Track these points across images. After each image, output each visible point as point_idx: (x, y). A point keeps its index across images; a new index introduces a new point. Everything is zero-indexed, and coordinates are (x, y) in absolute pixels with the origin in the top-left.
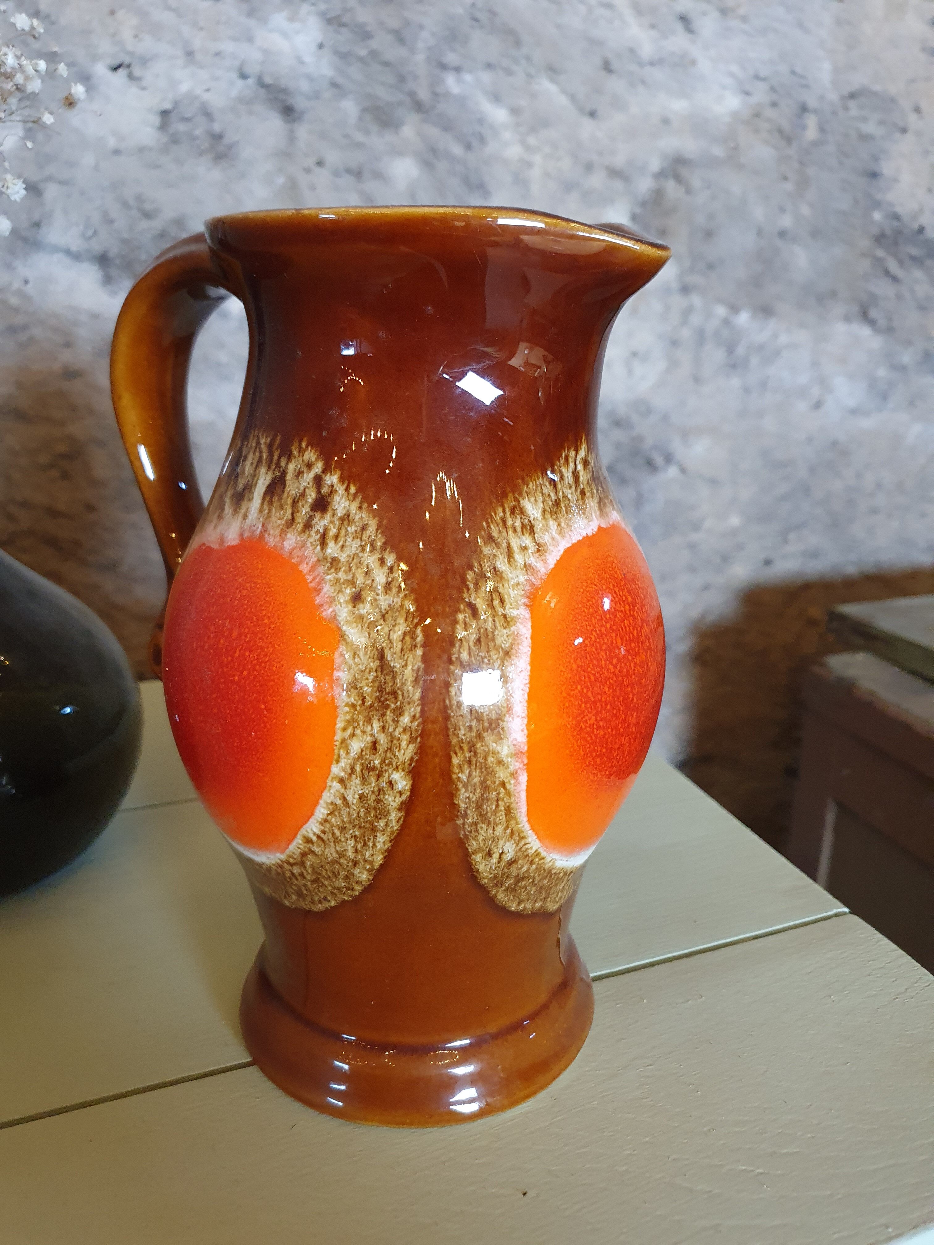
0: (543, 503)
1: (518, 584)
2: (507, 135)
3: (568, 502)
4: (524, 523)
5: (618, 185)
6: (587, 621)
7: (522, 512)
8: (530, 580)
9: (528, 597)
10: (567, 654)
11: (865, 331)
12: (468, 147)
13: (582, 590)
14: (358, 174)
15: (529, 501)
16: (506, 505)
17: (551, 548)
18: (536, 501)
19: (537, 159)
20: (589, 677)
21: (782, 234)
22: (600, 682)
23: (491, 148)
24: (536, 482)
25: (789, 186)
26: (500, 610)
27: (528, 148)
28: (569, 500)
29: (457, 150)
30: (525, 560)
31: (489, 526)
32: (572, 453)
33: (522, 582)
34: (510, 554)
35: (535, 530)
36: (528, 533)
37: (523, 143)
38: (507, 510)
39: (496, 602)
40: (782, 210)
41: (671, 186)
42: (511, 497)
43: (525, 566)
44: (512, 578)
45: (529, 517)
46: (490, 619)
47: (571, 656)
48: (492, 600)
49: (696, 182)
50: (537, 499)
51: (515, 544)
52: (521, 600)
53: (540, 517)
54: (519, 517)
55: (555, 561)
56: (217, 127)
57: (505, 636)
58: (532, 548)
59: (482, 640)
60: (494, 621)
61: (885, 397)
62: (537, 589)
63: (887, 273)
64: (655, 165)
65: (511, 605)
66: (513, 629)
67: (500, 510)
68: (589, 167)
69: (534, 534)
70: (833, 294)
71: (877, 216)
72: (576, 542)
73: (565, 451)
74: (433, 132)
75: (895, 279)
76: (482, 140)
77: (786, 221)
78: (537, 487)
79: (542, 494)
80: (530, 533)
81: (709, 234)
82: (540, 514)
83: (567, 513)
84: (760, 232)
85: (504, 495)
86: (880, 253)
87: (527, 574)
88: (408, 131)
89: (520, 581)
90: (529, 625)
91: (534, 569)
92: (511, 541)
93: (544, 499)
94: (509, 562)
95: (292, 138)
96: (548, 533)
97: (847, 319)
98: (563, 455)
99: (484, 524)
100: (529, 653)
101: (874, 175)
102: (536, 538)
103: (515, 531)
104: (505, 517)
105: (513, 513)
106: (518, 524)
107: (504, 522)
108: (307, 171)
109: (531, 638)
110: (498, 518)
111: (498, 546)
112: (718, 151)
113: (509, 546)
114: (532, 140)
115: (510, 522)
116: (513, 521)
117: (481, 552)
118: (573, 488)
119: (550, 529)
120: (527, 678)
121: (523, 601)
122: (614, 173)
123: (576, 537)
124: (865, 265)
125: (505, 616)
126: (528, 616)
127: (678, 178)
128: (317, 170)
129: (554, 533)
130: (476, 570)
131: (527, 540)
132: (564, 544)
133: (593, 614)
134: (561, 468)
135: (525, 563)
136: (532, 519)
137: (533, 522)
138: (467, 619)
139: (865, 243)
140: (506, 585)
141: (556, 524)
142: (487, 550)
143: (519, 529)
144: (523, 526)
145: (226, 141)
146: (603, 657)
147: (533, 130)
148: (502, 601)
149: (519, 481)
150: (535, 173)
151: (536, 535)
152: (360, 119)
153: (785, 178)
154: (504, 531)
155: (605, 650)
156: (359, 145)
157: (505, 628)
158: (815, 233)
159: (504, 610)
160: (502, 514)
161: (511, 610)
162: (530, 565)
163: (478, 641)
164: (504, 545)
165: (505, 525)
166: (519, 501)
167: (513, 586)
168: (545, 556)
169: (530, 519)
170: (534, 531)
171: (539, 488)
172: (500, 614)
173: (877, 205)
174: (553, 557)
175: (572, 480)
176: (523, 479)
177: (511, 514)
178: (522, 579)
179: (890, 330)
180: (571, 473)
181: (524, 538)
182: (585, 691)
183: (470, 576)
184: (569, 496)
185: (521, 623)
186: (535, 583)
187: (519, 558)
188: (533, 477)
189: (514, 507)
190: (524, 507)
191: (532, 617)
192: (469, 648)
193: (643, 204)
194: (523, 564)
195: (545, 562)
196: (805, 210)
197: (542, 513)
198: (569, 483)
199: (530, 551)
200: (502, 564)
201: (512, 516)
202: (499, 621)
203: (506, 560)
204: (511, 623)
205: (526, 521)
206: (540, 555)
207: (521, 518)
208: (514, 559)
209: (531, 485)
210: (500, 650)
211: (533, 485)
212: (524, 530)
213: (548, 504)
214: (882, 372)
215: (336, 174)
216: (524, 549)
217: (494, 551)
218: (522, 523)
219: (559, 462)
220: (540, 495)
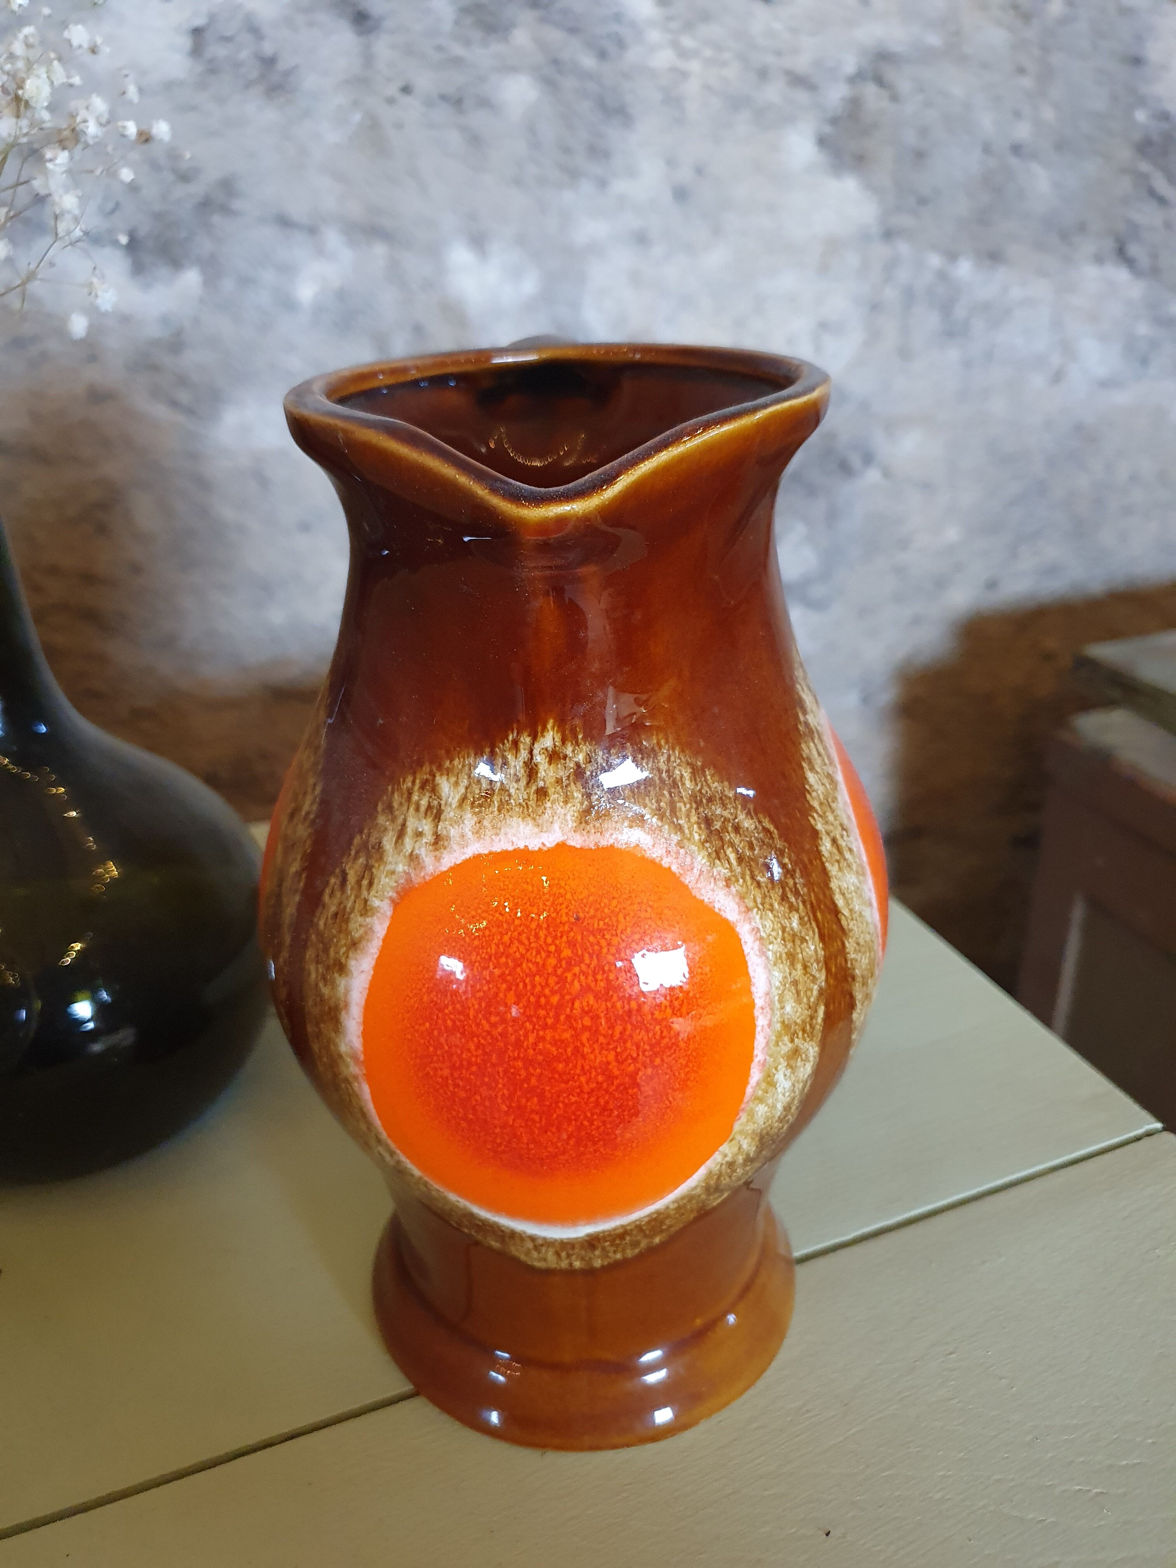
0: (467, 788)
1: (393, 872)
2: (654, 36)
3: (507, 798)
4: (432, 804)
5: (802, 96)
6: (463, 953)
7: (434, 790)
8: (408, 874)
9: (397, 893)
10: (419, 980)
11: (1121, 275)
12: (602, 55)
13: (473, 913)
14: (456, 102)
15: (448, 779)
16: (418, 776)
17: (455, 847)
18: (457, 783)
19: (694, 66)
20: (445, 1021)
21: (1016, 149)
22: (461, 1033)
23: (633, 55)
24: (464, 759)
25: (1027, 82)
26: (365, 893)
27: (683, 54)
28: (510, 795)
29: (588, 61)
30: (414, 848)
31: (393, 793)
32: (526, 739)
33: (399, 872)
34: (401, 834)
35: (442, 817)
36: (431, 818)
37: (675, 45)
38: (418, 781)
39: (365, 882)
40: (1017, 114)
41: (870, 91)
42: (426, 768)
43: (411, 854)
44: (390, 863)
45: (441, 800)
46: (353, 897)
47: (424, 985)
48: (363, 877)
49: (904, 86)
50: (460, 781)
51: (412, 824)
52: (388, 892)
53: (455, 802)
54: (428, 794)
55: (452, 864)
56: (268, 48)
57: (358, 924)
58: (429, 838)
59: (339, 916)
60: (355, 902)
61: (1144, 361)
62: (412, 888)
63: (1152, 193)
64: (850, 66)
65: (377, 892)
66: (368, 920)
67: (410, 779)
68: (763, 74)
69: (439, 822)
70: (1082, 228)
71: (1141, 116)
72: (499, 850)
73: (513, 733)
74: (554, 35)
75: (1162, 201)
76: (621, 44)
77: (1023, 131)
78: (463, 766)
79: (469, 777)
80: (434, 820)
81: (920, 155)
82: (456, 799)
83: (499, 811)
84: (987, 149)
85: (420, 764)
86: (1145, 167)
87: (409, 866)
88: (521, 37)
89: (397, 869)
90: (386, 924)
91: (419, 863)
92: (408, 819)
93: (470, 784)
94: (396, 842)
95: (368, 59)
96: (459, 826)
97: (1099, 259)
98: (510, 738)
99: (390, 788)
100: (376, 956)
101: (1137, 61)
102: (439, 827)
103: (417, 809)
104: (412, 789)
105: (422, 788)
106: (424, 803)
107: (410, 793)
108: (391, 101)
109: (384, 940)
110: (405, 787)
111: (393, 820)
112: (934, 40)
113: (404, 825)
114: (687, 42)
115: (415, 797)
116: (419, 796)
117: (376, 818)
118: (523, 782)
119: (463, 823)
120: (368, 982)
121: (390, 894)
122: (798, 80)
123: (501, 844)
124: (1125, 184)
125: (366, 901)
126: (389, 913)
127: (880, 81)
128: (406, 100)
129: (467, 830)
130: (364, 836)
131: (427, 826)
132: (476, 848)
133: (476, 947)
134: (506, 754)
135: (412, 852)
136: (443, 802)
137: (443, 807)
138: (336, 887)
139: (1125, 154)
140: (382, 868)
141: (475, 819)
142: (382, 820)
143: (423, 809)
144: (429, 807)
145: (282, 65)
146: (473, 1005)
147: (689, 26)
148: (371, 884)
149: (443, 752)
150: (692, 87)
151: (441, 823)
152: (456, 23)
153: (1021, 71)
154: (406, 805)
155: (481, 999)
156: (457, 62)
157: (361, 915)
158: (1061, 146)
159: (369, 894)
160: (410, 784)
161: (374, 899)
162: (417, 857)
163: (336, 915)
164: (400, 820)
165: (409, 799)
166: (434, 776)
167: (387, 872)
168: (442, 853)
169: (441, 802)
170: (439, 819)
171: (467, 768)
172: (363, 897)
173: (1141, 101)
174: (451, 859)
175: (522, 771)
176: (448, 752)
177: (420, 788)
178: (400, 868)
179: (1154, 272)
180: (521, 763)
181: (424, 821)
182: (436, 1033)
183: (357, 840)
184: (512, 791)
185: (379, 918)
186: (413, 880)
187: (408, 842)
188: (463, 753)
189: (427, 781)
190: (438, 784)
191: (392, 917)
192: (327, 918)
193: (834, 121)
194: (410, 851)
195: (438, 859)
196: (1048, 114)
197: (459, 801)
198: (515, 775)
199: (425, 840)
200: (388, 843)
201: (421, 791)
202: (359, 906)
203: (394, 839)
204: (369, 914)
205: (436, 803)
206: (436, 850)
207: (430, 797)
208: (403, 840)
209: (456, 762)
210: (349, 937)
211: (460, 763)
212: (429, 813)
213: (473, 792)
214: (1143, 329)
215: (429, 103)
216: (419, 835)
217: (388, 823)
218: (429, 803)
219: (503, 744)
220: (466, 777)
